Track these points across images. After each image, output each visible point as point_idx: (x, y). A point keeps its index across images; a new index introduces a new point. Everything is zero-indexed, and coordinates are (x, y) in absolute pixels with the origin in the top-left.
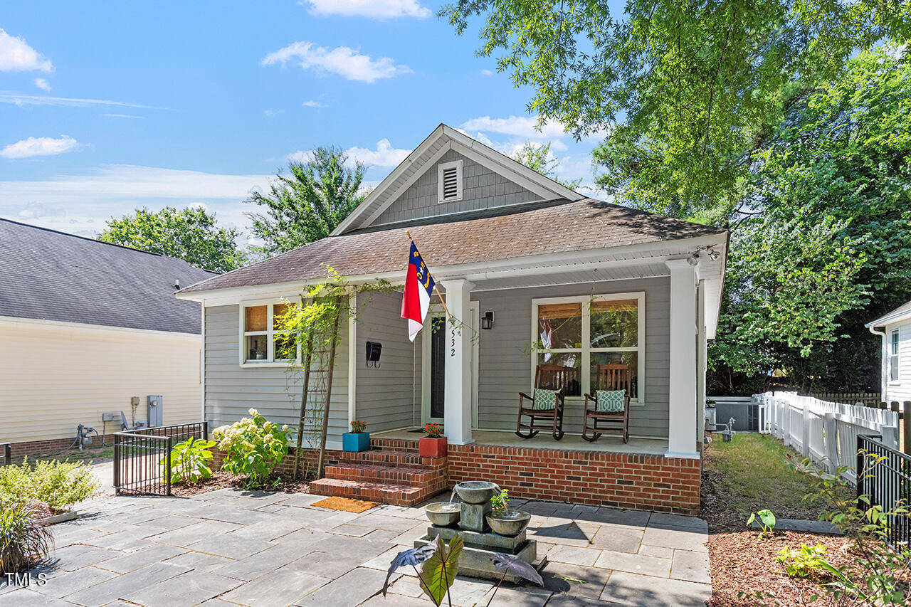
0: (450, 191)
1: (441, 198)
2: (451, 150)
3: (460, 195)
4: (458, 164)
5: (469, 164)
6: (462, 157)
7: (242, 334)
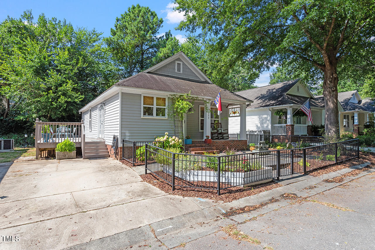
0: (179, 70)
1: (176, 71)
2: (179, 58)
3: (181, 72)
4: (181, 63)
5: (184, 64)
6: (182, 61)
7: (142, 106)
